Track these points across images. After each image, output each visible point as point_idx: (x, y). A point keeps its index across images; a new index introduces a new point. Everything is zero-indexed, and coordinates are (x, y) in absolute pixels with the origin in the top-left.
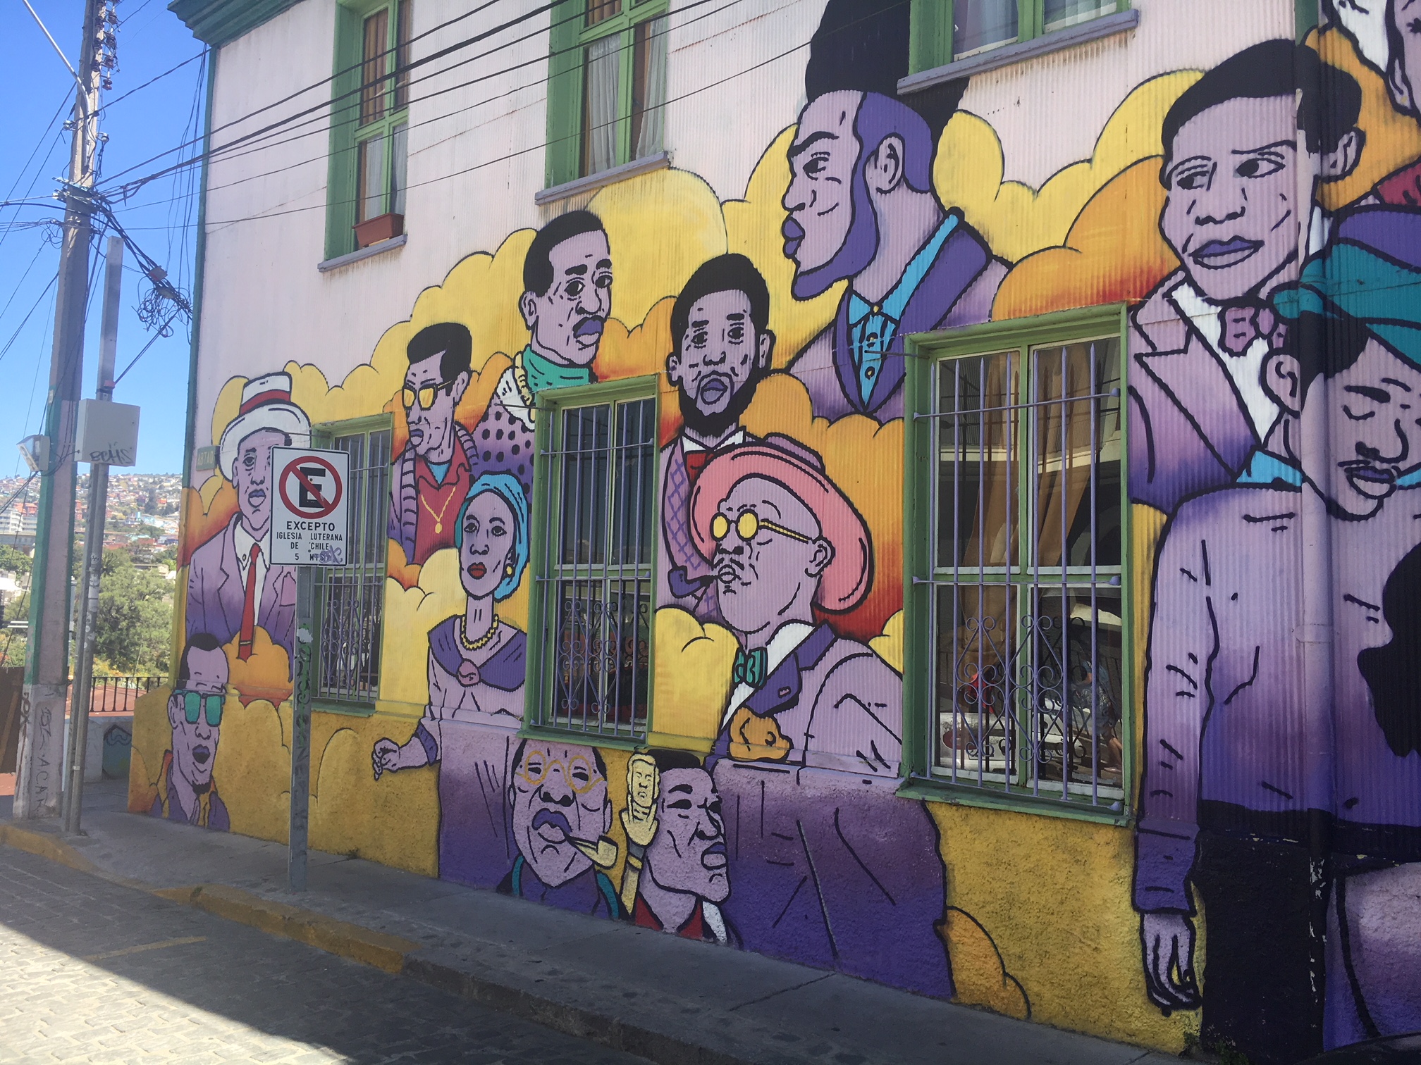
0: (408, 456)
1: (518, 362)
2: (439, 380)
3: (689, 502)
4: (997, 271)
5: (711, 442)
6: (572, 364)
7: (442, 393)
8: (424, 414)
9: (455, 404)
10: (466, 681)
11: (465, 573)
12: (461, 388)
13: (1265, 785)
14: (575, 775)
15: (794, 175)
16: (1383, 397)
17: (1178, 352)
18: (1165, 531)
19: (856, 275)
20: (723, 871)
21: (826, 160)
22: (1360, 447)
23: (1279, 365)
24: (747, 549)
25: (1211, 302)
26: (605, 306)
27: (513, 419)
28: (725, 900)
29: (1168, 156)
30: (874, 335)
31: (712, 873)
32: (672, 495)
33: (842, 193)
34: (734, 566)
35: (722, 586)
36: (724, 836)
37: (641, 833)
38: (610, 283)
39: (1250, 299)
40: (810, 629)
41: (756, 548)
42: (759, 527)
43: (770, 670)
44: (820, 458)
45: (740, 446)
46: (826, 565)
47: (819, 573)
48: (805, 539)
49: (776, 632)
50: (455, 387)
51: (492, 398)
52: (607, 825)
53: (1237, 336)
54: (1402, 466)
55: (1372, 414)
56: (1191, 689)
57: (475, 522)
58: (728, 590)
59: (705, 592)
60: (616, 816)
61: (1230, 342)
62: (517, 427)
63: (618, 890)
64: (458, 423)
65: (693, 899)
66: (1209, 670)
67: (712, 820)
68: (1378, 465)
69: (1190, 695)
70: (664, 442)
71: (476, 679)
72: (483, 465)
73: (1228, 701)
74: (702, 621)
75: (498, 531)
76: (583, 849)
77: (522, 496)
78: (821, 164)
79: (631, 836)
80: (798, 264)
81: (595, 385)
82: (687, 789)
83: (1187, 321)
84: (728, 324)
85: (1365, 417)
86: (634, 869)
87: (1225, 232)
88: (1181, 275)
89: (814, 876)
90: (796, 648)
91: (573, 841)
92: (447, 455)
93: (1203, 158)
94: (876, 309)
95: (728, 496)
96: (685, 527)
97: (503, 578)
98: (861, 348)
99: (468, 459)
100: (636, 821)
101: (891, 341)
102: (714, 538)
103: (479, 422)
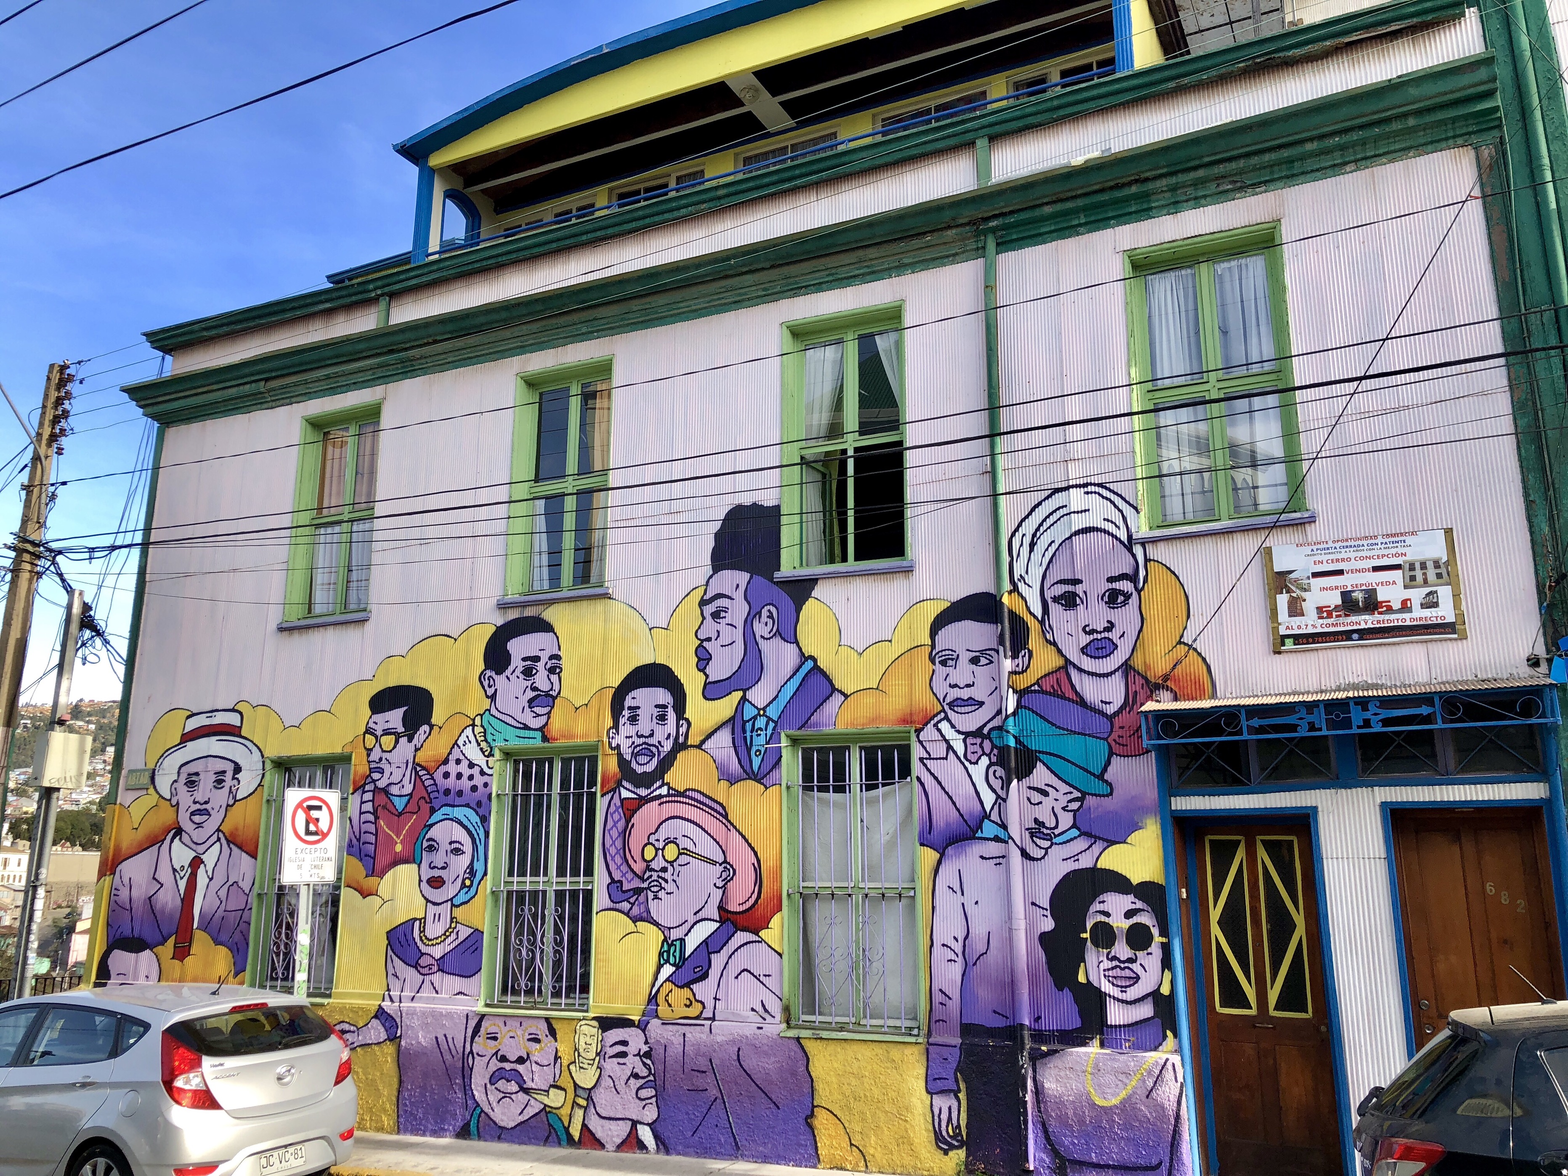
0: (367, 788)
1: (478, 721)
2: (401, 729)
3: (625, 834)
4: (837, 699)
5: (643, 792)
6: (526, 727)
7: (403, 740)
8: (385, 755)
9: (417, 750)
10: (426, 971)
11: (424, 884)
12: (423, 737)
13: (995, 1012)
14: (529, 1040)
15: (704, 618)
16: (1045, 794)
17: (943, 759)
18: (939, 863)
19: (748, 689)
20: (654, 1099)
21: (726, 612)
22: (1036, 820)
23: (995, 771)
24: (670, 869)
25: (959, 732)
26: (556, 687)
27: (471, 765)
28: (655, 1121)
29: (933, 646)
30: (761, 729)
31: (644, 1103)
32: (612, 828)
33: (738, 635)
34: (660, 880)
35: (651, 895)
36: (654, 1075)
37: (587, 1079)
38: (561, 671)
39: (978, 733)
40: (718, 924)
41: (678, 868)
42: (680, 854)
43: (688, 953)
44: (724, 808)
45: (666, 796)
46: (729, 881)
47: (724, 886)
48: (714, 863)
49: (692, 927)
50: (416, 736)
51: (453, 747)
52: (557, 1076)
53: (973, 753)
54: (1057, 832)
55: (1041, 803)
56: (954, 957)
57: (433, 843)
58: (656, 897)
59: (637, 899)
60: (565, 1068)
61: (969, 756)
62: (476, 771)
63: (566, 1124)
64: (418, 765)
65: (630, 1123)
66: (964, 946)
67: (645, 1064)
68: (1045, 831)
69: (955, 961)
70: (605, 790)
71: (435, 968)
72: (443, 799)
73: (975, 964)
74: (635, 920)
75: (457, 852)
76: (535, 1096)
77: (479, 824)
78: (723, 614)
79: (578, 1082)
80: (707, 676)
81: (546, 744)
82: (624, 1043)
83: (947, 741)
84: (656, 712)
85: (1038, 804)
86: (580, 1106)
87: (965, 694)
88: (943, 715)
89: (722, 1096)
90: (707, 938)
91: (526, 1091)
92: (409, 788)
93: (952, 650)
94: (762, 712)
95: (656, 831)
96: (622, 851)
97: (461, 889)
98: (752, 736)
99: (429, 794)
100: (582, 1070)
101: (772, 734)
102: (645, 861)
103: (440, 765)
